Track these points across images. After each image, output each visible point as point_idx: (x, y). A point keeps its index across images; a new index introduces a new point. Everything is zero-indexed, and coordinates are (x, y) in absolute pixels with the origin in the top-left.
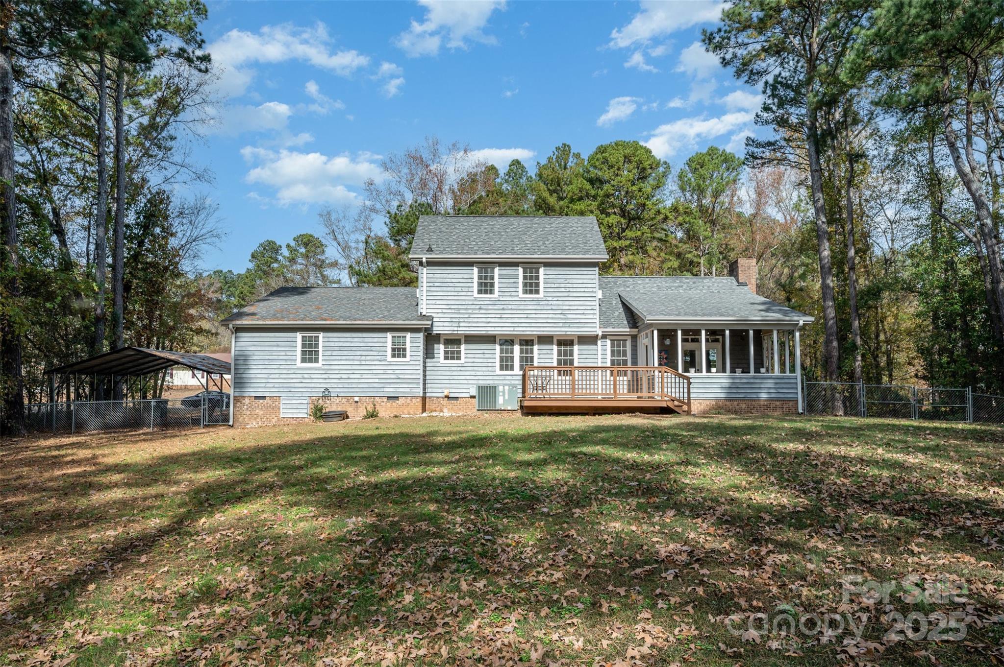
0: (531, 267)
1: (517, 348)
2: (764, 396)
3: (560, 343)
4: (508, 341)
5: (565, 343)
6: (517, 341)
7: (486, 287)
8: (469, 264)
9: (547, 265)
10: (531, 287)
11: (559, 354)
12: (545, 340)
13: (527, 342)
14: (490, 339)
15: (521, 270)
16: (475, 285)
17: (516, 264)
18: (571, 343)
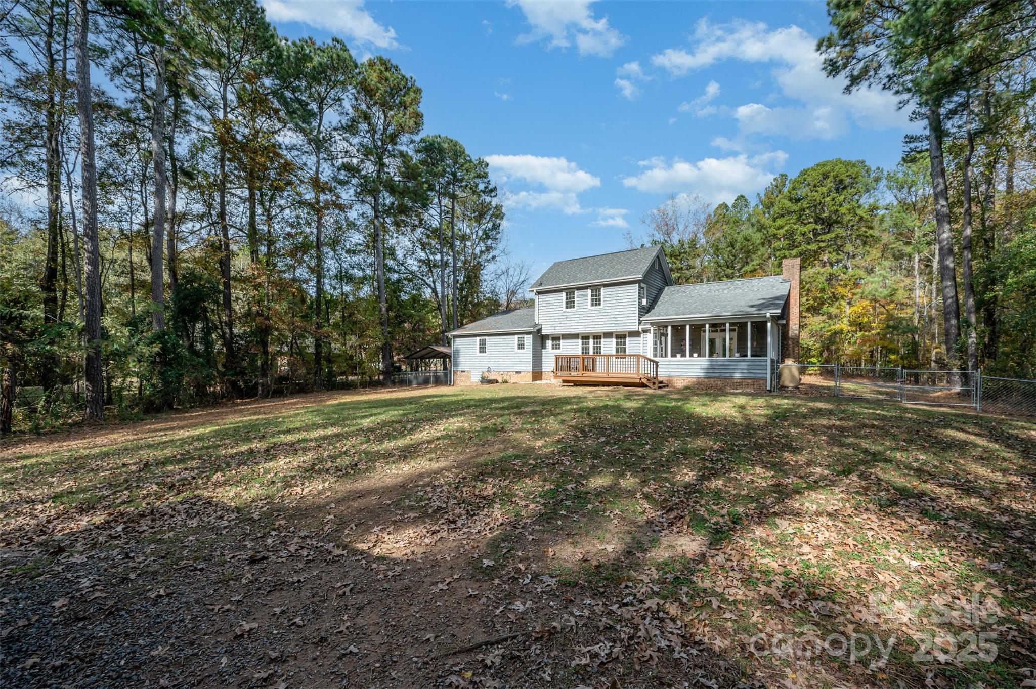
0: (596, 289)
1: (591, 341)
2: (737, 375)
3: (618, 337)
4: (585, 338)
5: (621, 337)
6: (591, 337)
7: (570, 304)
8: (560, 291)
9: (605, 286)
10: (596, 301)
11: (617, 344)
12: (608, 335)
13: (597, 337)
14: (575, 336)
15: (589, 291)
16: (564, 303)
17: (586, 288)
18: (624, 337)
